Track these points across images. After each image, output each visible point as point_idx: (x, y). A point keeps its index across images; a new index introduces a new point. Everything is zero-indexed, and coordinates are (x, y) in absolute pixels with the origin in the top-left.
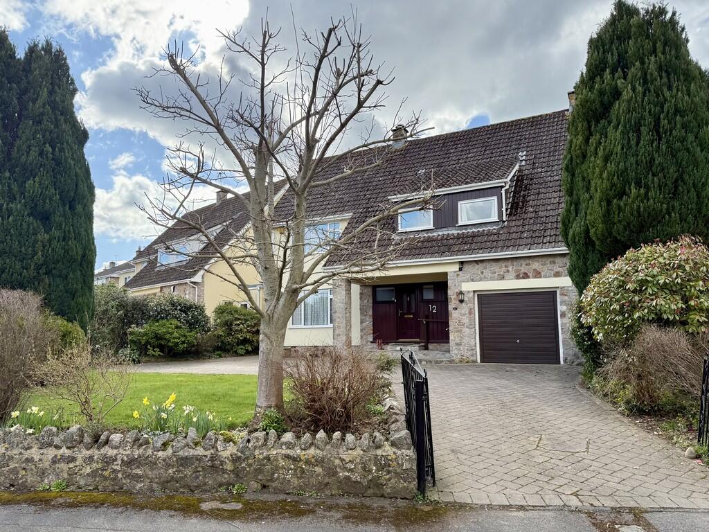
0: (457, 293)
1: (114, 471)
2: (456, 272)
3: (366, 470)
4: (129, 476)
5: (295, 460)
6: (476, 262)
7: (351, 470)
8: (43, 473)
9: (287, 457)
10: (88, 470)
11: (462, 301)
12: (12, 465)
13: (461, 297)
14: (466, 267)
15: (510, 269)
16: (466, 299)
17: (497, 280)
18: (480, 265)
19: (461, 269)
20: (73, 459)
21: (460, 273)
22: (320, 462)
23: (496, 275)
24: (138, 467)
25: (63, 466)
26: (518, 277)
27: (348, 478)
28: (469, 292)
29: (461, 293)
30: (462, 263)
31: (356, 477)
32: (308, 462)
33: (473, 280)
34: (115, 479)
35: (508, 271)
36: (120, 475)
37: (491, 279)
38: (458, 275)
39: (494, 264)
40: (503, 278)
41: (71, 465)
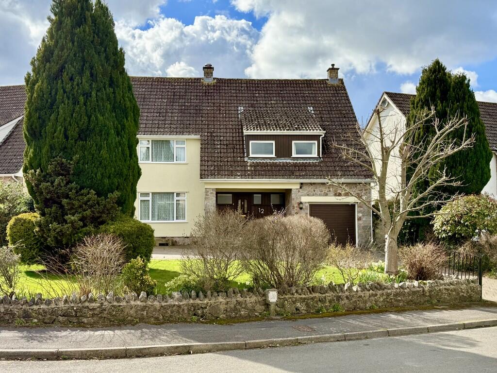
0: (298, 203)
1: (391, 299)
2: (298, 189)
3: (468, 292)
4: (396, 301)
5: (448, 290)
6: (311, 184)
7: (464, 292)
8: (365, 302)
9: (445, 289)
10: (382, 299)
11: (301, 208)
12: (354, 300)
13: (301, 206)
14: (304, 187)
15: (331, 190)
16: (304, 207)
17: (323, 196)
18: (313, 185)
19: (301, 188)
20: (376, 295)
21: (300, 190)
22: (455, 290)
23: (323, 192)
24: (399, 297)
25: (372, 298)
26: (335, 195)
27: (463, 295)
28: (306, 203)
29: (301, 203)
30: (302, 184)
31: (465, 295)
32: (451, 291)
33: (308, 195)
34: (392, 302)
35: (330, 191)
36: (393, 300)
37: (320, 195)
38: (299, 191)
39: (322, 186)
40: (326, 195)
41: (376, 298)
